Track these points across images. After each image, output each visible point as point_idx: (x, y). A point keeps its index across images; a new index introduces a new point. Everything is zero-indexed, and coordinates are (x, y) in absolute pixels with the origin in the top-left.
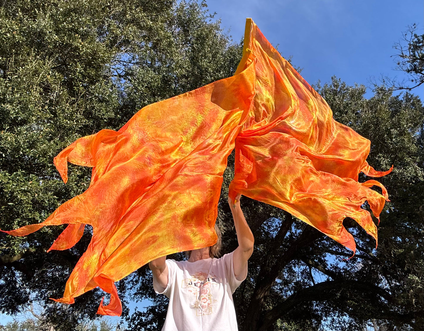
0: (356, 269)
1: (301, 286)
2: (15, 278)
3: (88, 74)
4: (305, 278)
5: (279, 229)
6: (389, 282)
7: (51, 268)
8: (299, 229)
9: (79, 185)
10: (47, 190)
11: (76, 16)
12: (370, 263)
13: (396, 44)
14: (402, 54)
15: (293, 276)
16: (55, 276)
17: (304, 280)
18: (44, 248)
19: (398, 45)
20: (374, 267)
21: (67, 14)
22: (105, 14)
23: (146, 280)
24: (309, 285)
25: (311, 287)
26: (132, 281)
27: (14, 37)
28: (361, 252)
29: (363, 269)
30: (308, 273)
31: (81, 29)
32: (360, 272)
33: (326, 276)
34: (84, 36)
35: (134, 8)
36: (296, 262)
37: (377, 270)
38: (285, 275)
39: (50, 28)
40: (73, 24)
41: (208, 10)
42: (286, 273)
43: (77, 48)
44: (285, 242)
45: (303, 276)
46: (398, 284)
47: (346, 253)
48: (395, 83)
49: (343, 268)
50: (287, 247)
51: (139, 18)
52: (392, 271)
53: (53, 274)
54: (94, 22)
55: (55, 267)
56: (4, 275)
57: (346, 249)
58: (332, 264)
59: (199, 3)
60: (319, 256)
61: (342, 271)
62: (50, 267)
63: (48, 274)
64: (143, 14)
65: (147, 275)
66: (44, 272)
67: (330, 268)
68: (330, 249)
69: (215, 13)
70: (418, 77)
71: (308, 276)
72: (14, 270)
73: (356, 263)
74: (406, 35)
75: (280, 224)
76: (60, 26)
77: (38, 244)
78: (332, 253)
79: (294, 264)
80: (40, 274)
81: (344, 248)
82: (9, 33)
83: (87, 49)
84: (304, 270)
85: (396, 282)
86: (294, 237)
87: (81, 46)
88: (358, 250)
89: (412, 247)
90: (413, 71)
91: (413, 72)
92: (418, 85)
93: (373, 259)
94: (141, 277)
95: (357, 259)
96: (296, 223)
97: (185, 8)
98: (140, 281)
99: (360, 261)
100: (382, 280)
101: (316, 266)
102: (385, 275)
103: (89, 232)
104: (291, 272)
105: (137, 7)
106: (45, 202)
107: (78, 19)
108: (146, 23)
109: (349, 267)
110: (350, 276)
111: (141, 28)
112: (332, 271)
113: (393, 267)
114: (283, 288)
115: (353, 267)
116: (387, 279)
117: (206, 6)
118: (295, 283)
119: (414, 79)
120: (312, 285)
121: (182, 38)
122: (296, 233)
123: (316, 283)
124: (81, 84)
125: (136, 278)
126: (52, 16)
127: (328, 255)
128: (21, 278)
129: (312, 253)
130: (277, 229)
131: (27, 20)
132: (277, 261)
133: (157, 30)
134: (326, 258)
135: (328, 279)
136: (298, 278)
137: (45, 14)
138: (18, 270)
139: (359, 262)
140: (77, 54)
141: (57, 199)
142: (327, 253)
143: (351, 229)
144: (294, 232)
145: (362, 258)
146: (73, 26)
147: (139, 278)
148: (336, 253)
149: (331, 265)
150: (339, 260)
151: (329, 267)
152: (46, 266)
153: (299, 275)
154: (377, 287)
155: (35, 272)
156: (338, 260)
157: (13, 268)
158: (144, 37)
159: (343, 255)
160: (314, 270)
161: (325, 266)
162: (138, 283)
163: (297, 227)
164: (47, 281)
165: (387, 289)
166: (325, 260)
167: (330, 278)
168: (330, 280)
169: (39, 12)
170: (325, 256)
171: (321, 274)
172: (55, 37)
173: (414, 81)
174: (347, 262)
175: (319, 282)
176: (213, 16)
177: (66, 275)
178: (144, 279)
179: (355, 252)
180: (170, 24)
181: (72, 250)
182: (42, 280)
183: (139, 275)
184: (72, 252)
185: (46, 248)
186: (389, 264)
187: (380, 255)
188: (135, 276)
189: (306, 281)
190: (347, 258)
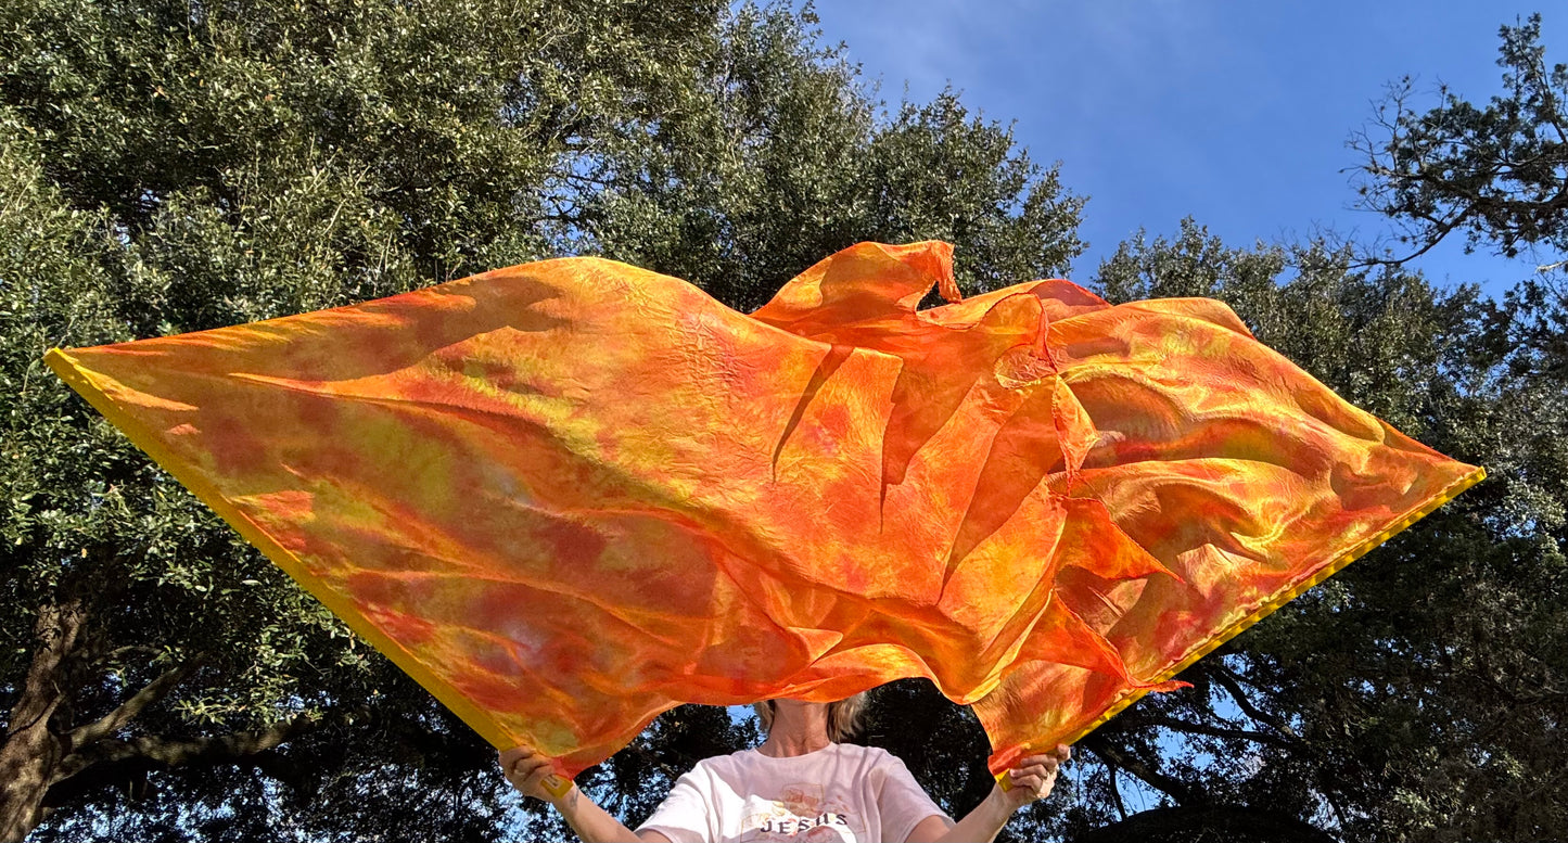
0: (1244, 773)
1: (1085, 822)
2: (264, 800)
3: (479, 216)
4: (1098, 799)
6: (1337, 812)
7: (368, 770)
11: (445, 52)
12: (1285, 757)
13: (1355, 135)
14: (1374, 162)
15: (1064, 793)
16: (378, 792)
17: (1093, 805)
18: (345, 712)
19: (1361, 137)
20: (1294, 768)
21: (419, 44)
22: (526, 43)
23: (641, 804)
24: (1107, 820)
25: (1113, 825)
27: (268, 112)
28: (1260, 723)
29: (1265, 772)
30: (1105, 784)
31: (462, 88)
32: (1256, 782)
33: (1158, 792)
34: (469, 109)
35: (607, 25)
37: (1305, 777)
40: (438, 75)
41: (819, 32)
43: (448, 143)
45: (1092, 793)
46: (1364, 815)
47: (1214, 728)
48: (1355, 247)
49: (1206, 770)
51: (622, 53)
52: (1346, 779)
53: (371, 788)
54: (495, 68)
55: (377, 768)
56: (231, 790)
57: (1215, 716)
58: (1175, 757)
59: (795, 11)
60: (1137, 736)
61: (1203, 779)
62: (362, 768)
63: (358, 787)
64: (632, 43)
65: (642, 791)
66: (345, 782)
67: (1170, 770)
68: (1170, 715)
69: (843, 45)
70: (1420, 228)
71: (1105, 792)
72: (261, 775)
73: (1245, 756)
74: (1382, 108)
76: (400, 79)
77: (328, 700)
78: (1176, 726)
80: (335, 788)
81: (1211, 711)
82: (254, 99)
83: (477, 144)
84: (1093, 777)
85: (1357, 809)
87: (459, 136)
88: (1249, 719)
89: (1404, 712)
90: (1406, 210)
91: (1406, 215)
92: (1422, 252)
93: (1293, 744)
94: (626, 796)
95: (1247, 743)
97: (754, 26)
98: (625, 807)
99: (1255, 750)
100: (1319, 804)
101: (1129, 764)
102: (1326, 789)
105: (617, 22)
107: (451, 59)
108: (642, 68)
109: (1224, 767)
110: (1225, 792)
111: (627, 81)
112: (1176, 780)
113: (1351, 768)
114: (1033, 829)
115: (1235, 768)
116: (1332, 800)
117: (816, 20)
118: (1070, 815)
119: (1407, 235)
120: (1119, 818)
121: (741, 108)
123: (1130, 814)
124: (457, 246)
125: (613, 799)
126: (378, 49)
127: (1164, 732)
128: (280, 800)
131: (307, 62)
133: (674, 87)
134: (1157, 741)
135: (1164, 803)
136: (1078, 798)
137: (357, 46)
138: (272, 776)
139: (1253, 754)
140: (449, 160)
142: (1160, 728)
143: (1231, 656)
145: (1262, 742)
146: (437, 79)
147: (619, 799)
148: (1184, 726)
149: (1173, 762)
150: (1195, 747)
151: (1166, 766)
152: (353, 765)
153: (1082, 789)
154: (1305, 822)
155: (321, 782)
156: (1191, 747)
157: (258, 771)
158: (638, 106)
159: (1208, 733)
160: (1124, 777)
161: (1155, 762)
162: (618, 812)
164: (355, 808)
165: (1333, 831)
166: (1155, 747)
167: (1169, 798)
168: (1170, 805)
169: (338, 39)
170: (1157, 736)
171: (1143, 787)
172: (387, 111)
173: (1410, 241)
174: (1218, 754)
175: (1139, 812)
176: (836, 52)
177: (413, 790)
178: (634, 802)
179: (1242, 723)
180: (710, 70)
181: (427, 717)
182: (340, 806)
183: (621, 789)
184: (427, 724)
185: (353, 712)
186: (1339, 760)
187: (1314, 733)
188: (608, 794)
189: (1100, 806)
190: (1219, 742)
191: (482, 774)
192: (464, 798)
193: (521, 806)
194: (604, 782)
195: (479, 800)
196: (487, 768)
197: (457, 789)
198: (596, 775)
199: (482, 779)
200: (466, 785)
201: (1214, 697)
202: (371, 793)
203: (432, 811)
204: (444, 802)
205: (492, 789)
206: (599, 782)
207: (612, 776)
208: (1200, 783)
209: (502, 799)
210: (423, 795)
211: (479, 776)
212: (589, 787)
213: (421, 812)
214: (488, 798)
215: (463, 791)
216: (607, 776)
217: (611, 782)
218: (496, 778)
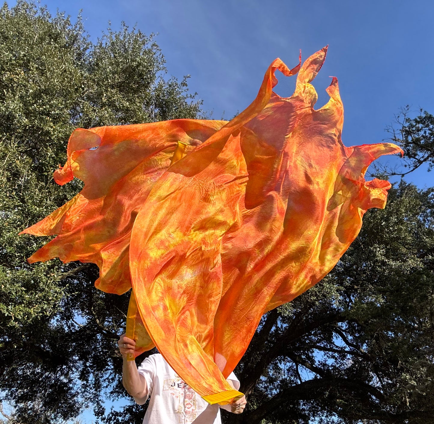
0: (346, 366)
1: (287, 384)
3: (60, 158)
4: (292, 375)
5: (264, 323)
6: (380, 380)
8: (285, 323)
9: (49, 276)
10: (14, 281)
11: (47, 98)
12: (361, 360)
13: (388, 127)
14: (395, 137)
15: (279, 373)
16: (26, 373)
17: (290, 378)
18: (14, 343)
19: (390, 128)
20: (364, 364)
21: (37, 96)
22: (78, 95)
24: (295, 383)
25: (297, 385)
26: (107, 378)
28: (351, 348)
29: (353, 366)
30: (294, 370)
31: (53, 112)
32: (349, 369)
33: (314, 373)
34: (56, 120)
35: (109, 89)
36: (281, 358)
37: (368, 367)
38: (271, 372)
39: (20, 111)
41: (188, 90)
42: (271, 370)
43: (48, 132)
44: (270, 336)
45: (289, 373)
46: (390, 382)
47: (335, 349)
48: (387, 168)
49: (332, 365)
50: (273, 342)
52: (383, 368)
53: (23, 372)
54: (66, 104)
55: (26, 364)
57: (335, 345)
58: (320, 360)
59: (179, 83)
60: (306, 352)
61: (331, 368)
62: (20, 365)
63: (18, 371)
64: (119, 96)
66: (14, 369)
67: (318, 365)
68: (318, 344)
69: (196, 94)
70: (412, 162)
71: (294, 373)
73: (346, 360)
74: (398, 117)
75: (264, 318)
76: (30, 108)
77: (7, 340)
78: (320, 349)
79: (280, 361)
80: (10, 372)
81: (333, 343)
83: (59, 132)
84: (290, 368)
85: (388, 379)
86: (280, 332)
87: (52, 129)
88: (347, 346)
89: (404, 342)
90: (407, 155)
91: (406, 157)
92: (412, 171)
93: (364, 355)
94: (117, 375)
95: (347, 355)
96: (282, 317)
97: (164, 88)
98: (117, 378)
99: (350, 357)
100: (373, 377)
101: (303, 363)
102: (376, 372)
103: (62, 327)
104: (277, 369)
106: (13, 294)
108: (122, 104)
109: (338, 364)
110: (338, 372)
111: (117, 109)
112: (320, 369)
113: (385, 365)
114: (268, 387)
115: (342, 364)
116: (378, 376)
117: (186, 85)
118: (281, 381)
119: (407, 164)
120: (299, 383)
122: (282, 327)
123: (303, 381)
124: (52, 170)
125: (113, 375)
126: (21, 97)
127: (316, 351)
129: (299, 349)
130: (262, 323)
132: (262, 358)
133: (134, 111)
134: (313, 354)
135: (316, 377)
136: (284, 375)
137: (14, 96)
139: (349, 359)
140: (48, 138)
141: (25, 291)
142: (314, 349)
143: (341, 323)
144: (280, 327)
145: (352, 355)
146: (44, 108)
147: (115, 376)
148: (324, 349)
149: (319, 362)
150: (328, 356)
151: (317, 363)
152: (16, 363)
153: (285, 372)
154: (368, 385)
155: (4, 370)
156: (326, 356)
158: (120, 119)
159: (332, 351)
160: (301, 367)
161: (313, 362)
162: (115, 380)
163: (283, 321)
164: (18, 379)
165: (379, 388)
166: (313, 357)
167: (318, 375)
168: (318, 378)
169: (7, 94)
170: (313, 352)
171: (308, 371)
172: (25, 120)
173: (408, 166)
174: (336, 359)
175: (307, 380)
176: (194, 96)
177: (38, 373)
178: (120, 376)
179: (345, 347)
180: (148, 104)
181: (44, 346)
182: (12, 378)
183: (116, 372)
184: (44, 348)
185: (16, 343)
186: (381, 361)
187: (371, 351)
188: (111, 374)
189: (292, 378)
190: (336, 355)
191: (64, 367)
192: (57, 375)
193: (79, 378)
194: (109, 369)
195: (63, 376)
196: (66, 364)
197: (55, 372)
198: (107, 367)
199: (64, 368)
200: (59, 371)
201: (334, 338)
202: (23, 374)
203: (46, 380)
204: (50, 377)
205: (68, 372)
206: (107, 369)
207: (112, 367)
208: (329, 369)
209: (72, 376)
210: (42, 375)
211: (63, 367)
212: (104, 371)
213: (42, 381)
214: (66, 375)
215: (57, 373)
216: (110, 367)
217: (112, 369)
218: (70, 368)
